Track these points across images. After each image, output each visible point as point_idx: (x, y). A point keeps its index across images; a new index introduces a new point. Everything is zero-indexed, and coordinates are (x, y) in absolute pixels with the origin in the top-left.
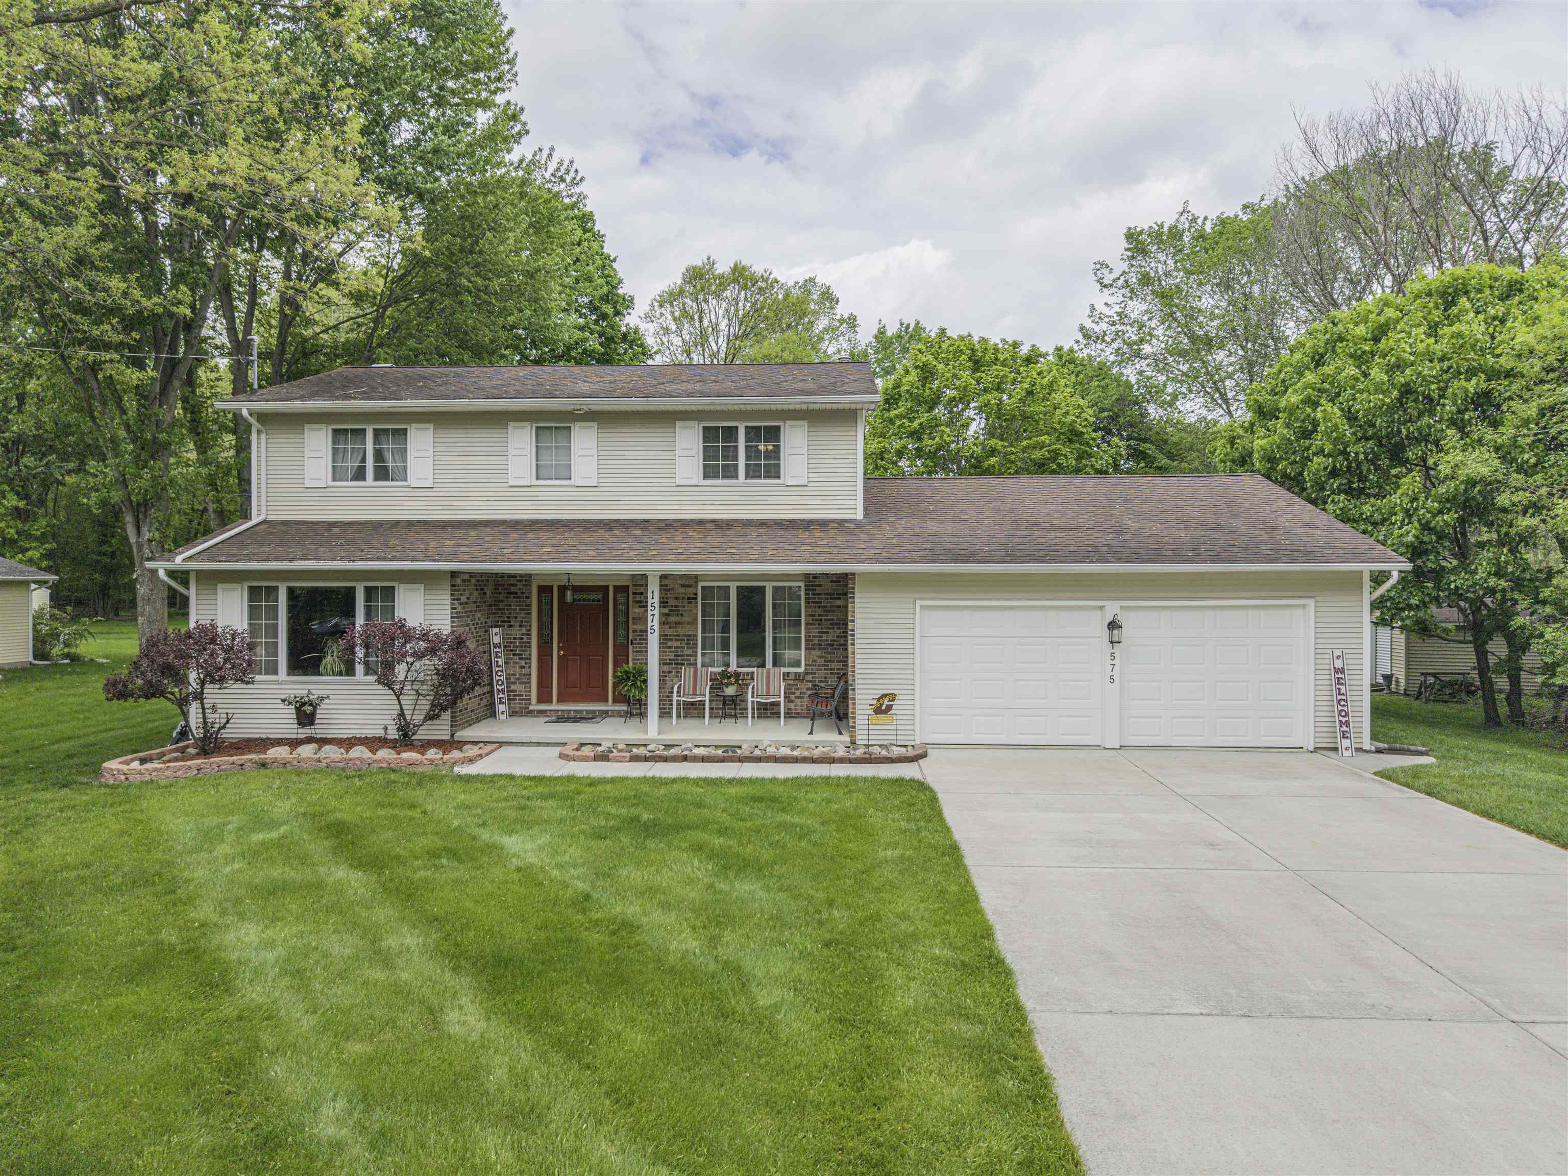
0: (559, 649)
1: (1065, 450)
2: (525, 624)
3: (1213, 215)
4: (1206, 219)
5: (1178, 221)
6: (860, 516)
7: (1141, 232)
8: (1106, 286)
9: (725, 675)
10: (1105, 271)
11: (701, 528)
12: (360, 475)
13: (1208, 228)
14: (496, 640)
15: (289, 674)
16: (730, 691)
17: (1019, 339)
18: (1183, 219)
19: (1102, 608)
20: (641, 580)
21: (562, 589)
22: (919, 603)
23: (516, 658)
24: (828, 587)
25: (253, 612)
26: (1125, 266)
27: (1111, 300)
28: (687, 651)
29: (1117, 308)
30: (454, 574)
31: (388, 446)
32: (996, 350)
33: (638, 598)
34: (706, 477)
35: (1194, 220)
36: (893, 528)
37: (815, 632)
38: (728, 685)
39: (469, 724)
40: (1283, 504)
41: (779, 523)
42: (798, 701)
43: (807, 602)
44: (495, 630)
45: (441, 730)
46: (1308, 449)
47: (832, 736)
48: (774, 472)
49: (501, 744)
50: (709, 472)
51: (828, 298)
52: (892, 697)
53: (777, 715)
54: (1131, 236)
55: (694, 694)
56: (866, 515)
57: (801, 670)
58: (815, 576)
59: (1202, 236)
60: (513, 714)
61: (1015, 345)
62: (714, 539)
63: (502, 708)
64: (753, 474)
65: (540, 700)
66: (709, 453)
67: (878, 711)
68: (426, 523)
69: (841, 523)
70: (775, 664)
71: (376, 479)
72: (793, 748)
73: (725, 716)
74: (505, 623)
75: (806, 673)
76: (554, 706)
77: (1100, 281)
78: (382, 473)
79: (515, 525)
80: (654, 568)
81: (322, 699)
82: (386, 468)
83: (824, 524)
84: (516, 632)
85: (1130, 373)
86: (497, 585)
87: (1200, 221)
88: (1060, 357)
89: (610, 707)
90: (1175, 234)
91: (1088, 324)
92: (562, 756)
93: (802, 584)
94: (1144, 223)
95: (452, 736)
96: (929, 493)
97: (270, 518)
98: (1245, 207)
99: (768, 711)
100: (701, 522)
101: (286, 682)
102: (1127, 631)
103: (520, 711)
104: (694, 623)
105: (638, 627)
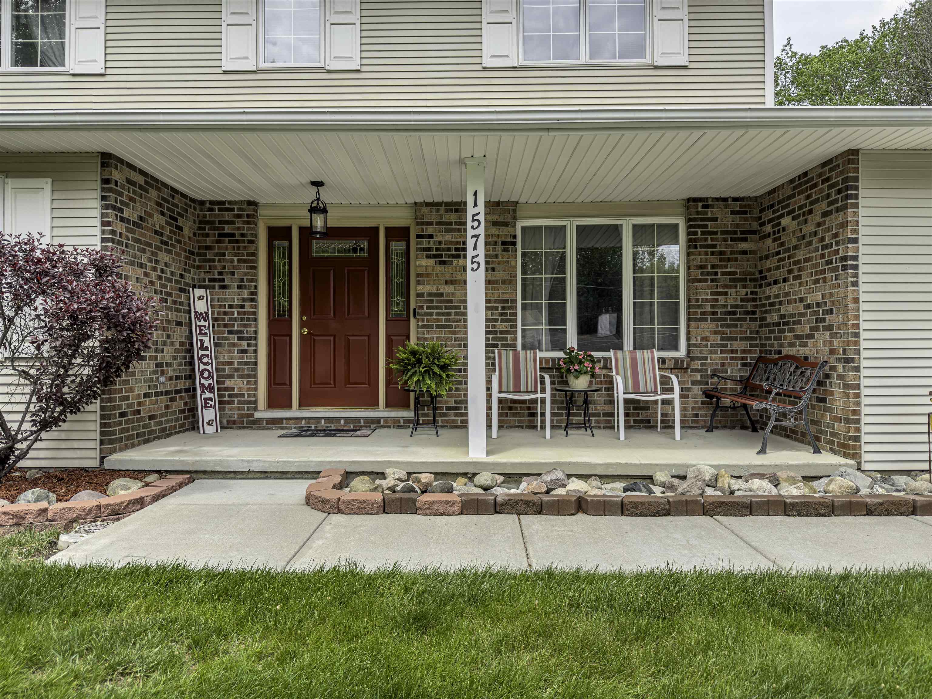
0: (302, 325)
2: (246, 283)
14: (201, 307)
16: (582, 385)
21: (308, 235)
23: (234, 338)
28: (504, 326)
31: (37, 13)
34: (528, 56)
37: (703, 294)
39: (143, 439)
43: (691, 246)
44: (199, 292)
45: (80, 449)
48: (635, 45)
49: (193, 475)
55: (517, 391)
57: (682, 353)
60: (227, 424)
63: (209, 415)
64: (602, 49)
65: (271, 404)
70: (638, 345)
71: (16, 62)
74: (214, 282)
75: (690, 358)
76: (295, 412)
78: (26, 54)
82: (34, 46)
84: (233, 296)
86: (203, 223)
89: (381, 413)
92: (312, 501)
93: (682, 215)
95: (97, 460)
103: (239, 421)
104: (511, 281)
105: (425, 289)
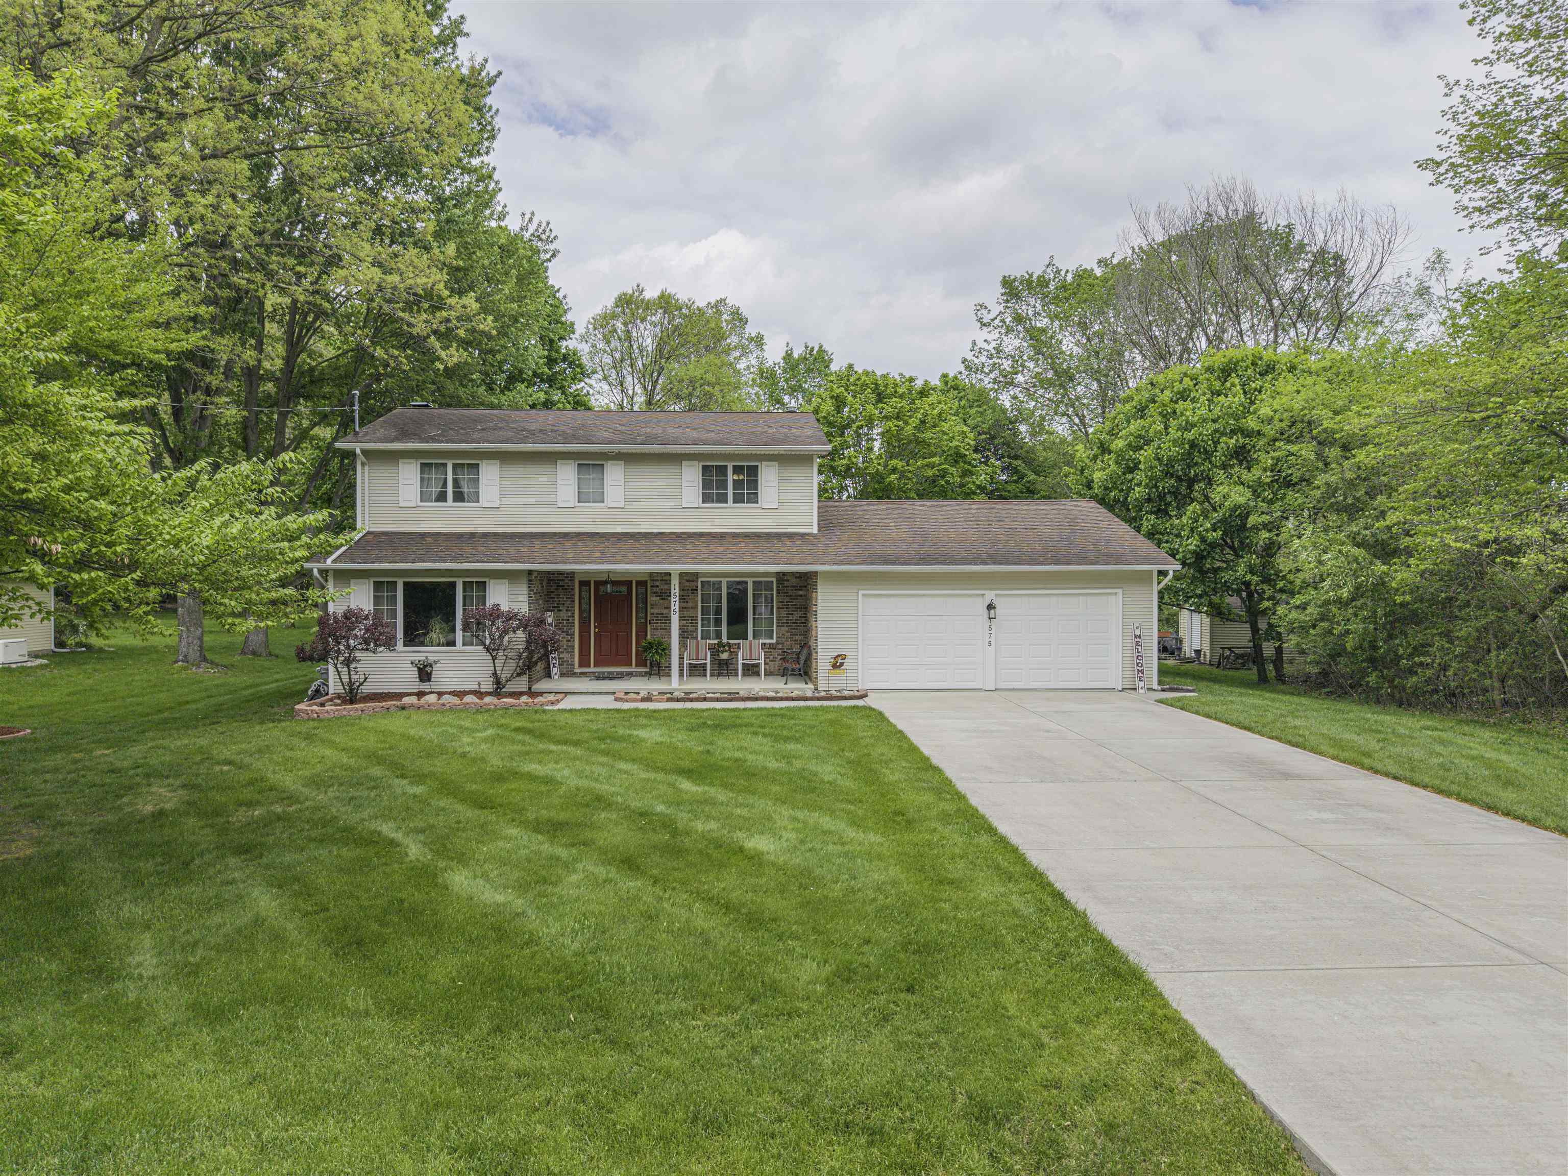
0: (596, 628)
1: (952, 470)
2: (570, 609)
3: (1072, 267)
4: (1067, 271)
5: (1044, 272)
6: (815, 531)
7: (1014, 280)
8: (985, 325)
9: (720, 644)
10: (984, 312)
11: (703, 539)
12: (442, 497)
13: (1069, 278)
14: (550, 620)
15: (405, 645)
16: (725, 656)
17: (913, 375)
18: (1049, 270)
19: (983, 595)
20: (666, 577)
21: (598, 584)
22: (861, 592)
23: (564, 634)
24: (794, 581)
25: (377, 600)
26: (1001, 308)
27: (990, 337)
28: (690, 628)
29: (994, 344)
30: (530, 572)
31: (464, 477)
32: (896, 385)
33: (655, 589)
34: (704, 502)
35: (1058, 271)
36: (840, 540)
37: (784, 613)
38: (723, 652)
39: (538, 680)
40: (1107, 523)
41: (758, 536)
42: (771, 664)
43: (778, 592)
44: (548, 614)
45: (521, 684)
46: (1131, 480)
47: (802, 685)
48: (753, 498)
49: (567, 693)
50: (706, 498)
51: (739, 319)
52: (844, 657)
53: (758, 674)
54: (1007, 282)
55: (697, 659)
56: (819, 530)
57: (774, 641)
58: (784, 574)
59: (1064, 287)
60: (562, 675)
61: (911, 380)
62: (715, 547)
63: (555, 670)
64: (738, 499)
65: (580, 666)
66: (706, 484)
67: (835, 666)
68: (496, 534)
69: (803, 535)
70: (754, 637)
71: (455, 500)
72: (777, 692)
73: (719, 675)
74: (555, 609)
75: (777, 643)
76: (592, 669)
77: (980, 320)
78: (459, 497)
79: (566, 535)
80: (675, 568)
81: (436, 662)
82: (462, 493)
83: (791, 536)
84: (564, 615)
85: (1005, 400)
86: (549, 581)
87: (1063, 273)
88: (946, 383)
89: (633, 669)
90: (1043, 282)
91: (970, 356)
92: (616, 699)
93: (774, 580)
94: (1017, 272)
95: (530, 688)
96: (860, 513)
97: (372, 530)
98: (1100, 261)
99: (751, 670)
100: (701, 535)
101: (401, 652)
102: (999, 611)
103: (567, 674)
104: (696, 607)
105: (655, 611)
